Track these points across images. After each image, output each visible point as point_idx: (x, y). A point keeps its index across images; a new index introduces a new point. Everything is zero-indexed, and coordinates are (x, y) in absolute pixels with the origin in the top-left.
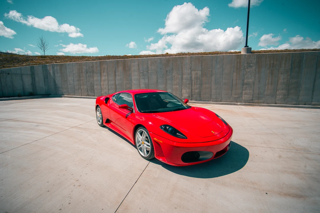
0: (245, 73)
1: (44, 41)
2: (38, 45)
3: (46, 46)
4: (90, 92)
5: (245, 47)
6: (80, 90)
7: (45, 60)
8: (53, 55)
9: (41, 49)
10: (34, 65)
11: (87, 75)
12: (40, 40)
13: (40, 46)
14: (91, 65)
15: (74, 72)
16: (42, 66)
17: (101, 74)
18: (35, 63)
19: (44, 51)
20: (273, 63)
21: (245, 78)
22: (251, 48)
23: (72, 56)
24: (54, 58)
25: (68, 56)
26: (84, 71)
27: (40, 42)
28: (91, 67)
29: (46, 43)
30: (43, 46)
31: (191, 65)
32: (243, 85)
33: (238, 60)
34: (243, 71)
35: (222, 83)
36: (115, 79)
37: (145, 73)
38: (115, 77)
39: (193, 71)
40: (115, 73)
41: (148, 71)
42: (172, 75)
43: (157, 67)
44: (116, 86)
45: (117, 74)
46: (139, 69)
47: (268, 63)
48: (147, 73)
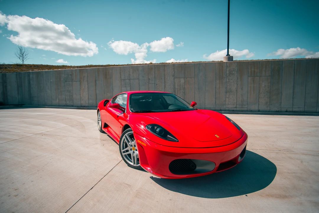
0: (228, 80)
1: (23, 51)
2: (17, 54)
3: (25, 56)
4: (68, 102)
5: (227, 55)
6: (58, 99)
7: (20, 68)
8: (32, 64)
9: (20, 59)
10: (7, 72)
11: (66, 83)
12: (19, 49)
13: (18, 56)
14: (70, 74)
15: (51, 80)
16: (16, 74)
17: (80, 83)
18: (8, 71)
19: (23, 61)
20: (254, 71)
21: (228, 86)
22: (232, 57)
23: (52, 65)
24: (31, 67)
25: (48, 65)
26: (62, 79)
27: (19, 52)
28: (70, 75)
29: (25, 52)
30: (22, 56)
31: (173, 73)
32: (226, 92)
33: (220, 68)
34: (225, 79)
35: (205, 90)
36: (96, 88)
37: (127, 81)
38: (96, 85)
39: (176, 79)
40: (96, 81)
41: (130, 80)
42: (155, 83)
43: (139, 75)
44: (96, 95)
45: (97, 82)
46: (121, 77)
47: (250, 71)
48: (129, 81)
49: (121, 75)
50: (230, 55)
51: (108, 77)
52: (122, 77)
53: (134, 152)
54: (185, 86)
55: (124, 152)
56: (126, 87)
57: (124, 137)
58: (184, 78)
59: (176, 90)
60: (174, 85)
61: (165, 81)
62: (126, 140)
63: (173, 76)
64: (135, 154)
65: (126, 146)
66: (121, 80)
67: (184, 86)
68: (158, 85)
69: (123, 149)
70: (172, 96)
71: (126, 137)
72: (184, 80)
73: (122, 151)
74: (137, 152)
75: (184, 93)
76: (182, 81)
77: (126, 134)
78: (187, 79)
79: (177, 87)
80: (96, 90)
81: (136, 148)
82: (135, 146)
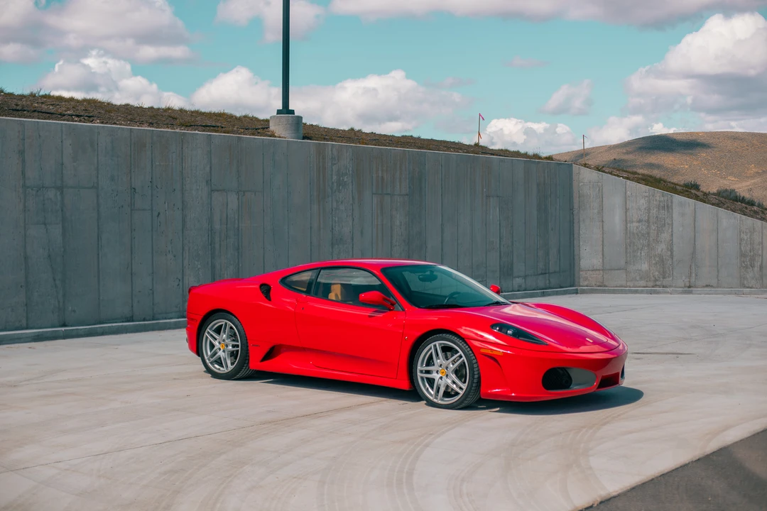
0: (335, 204)
20: (382, 178)
21: (336, 222)
31: (208, 169)
32: (333, 245)
33: (319, 162)
34: (330, 199)
35: (289, 238)
37: (51, 194)
39: (215, 195)
41: (61, 189)
42: (152, 210)
43: (97, 169)
46: (23, 173)
47: (374, 176)
48: (59, 198)
49: (24, 161)
50: (292, 112)
52: (29, 173)
53: (441, 379)
54: (240, 225)
56: (45, 224)
58: (238, 191)
59: (217, 239)
60: (210, 220)
61: (183, 202)
63: (207, 182)
64: (442, 383)
66: (24, 186)
67: (237, 222)
68: (161, 217)
72: (238, 199)
75: (238, 249)
76: (233, 202)
78: (244, 194)
79: (217, 226)
82: (446, 367)
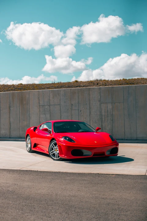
31: (99, 97)
35: (136, 117)
36: (10, 115)
37: (47, 107)
38: (10, 112)
39: (102, 104)
40: (10, 107)
41: (50, 106)
42: (78, 110)
43: (60, 100)
44: (10, 124)
45: (11, 109)
46: (39, 103)
48: (49, 108)
49: (39, 100)
51: (24, 103)
52: (41, 102)
53: (56, 152)
55: (51, 153)
56: (45, 114)
57: (51, 145)
58: (112, 103)
59: (103, 117)
60: (101, 112)
61: (90, 107)
62: (52, 146)
63: (99, 101)
64: (57, 153)
65: (52, 149)
66: (39, 106)
67: (112, 112)
68: (82, 111)
69: (51, 151)
70: (82, 124)
71: (52, 144)
72: (112, 105)
73: (50, 152)
74: (58, 152)
75: (113, 120)
76: (110, 106)
77: (52, 143)
78: (115, 104)
79: (103, 114)
80: (10, 118)
81: (58, 149)
82: (57, 149)
